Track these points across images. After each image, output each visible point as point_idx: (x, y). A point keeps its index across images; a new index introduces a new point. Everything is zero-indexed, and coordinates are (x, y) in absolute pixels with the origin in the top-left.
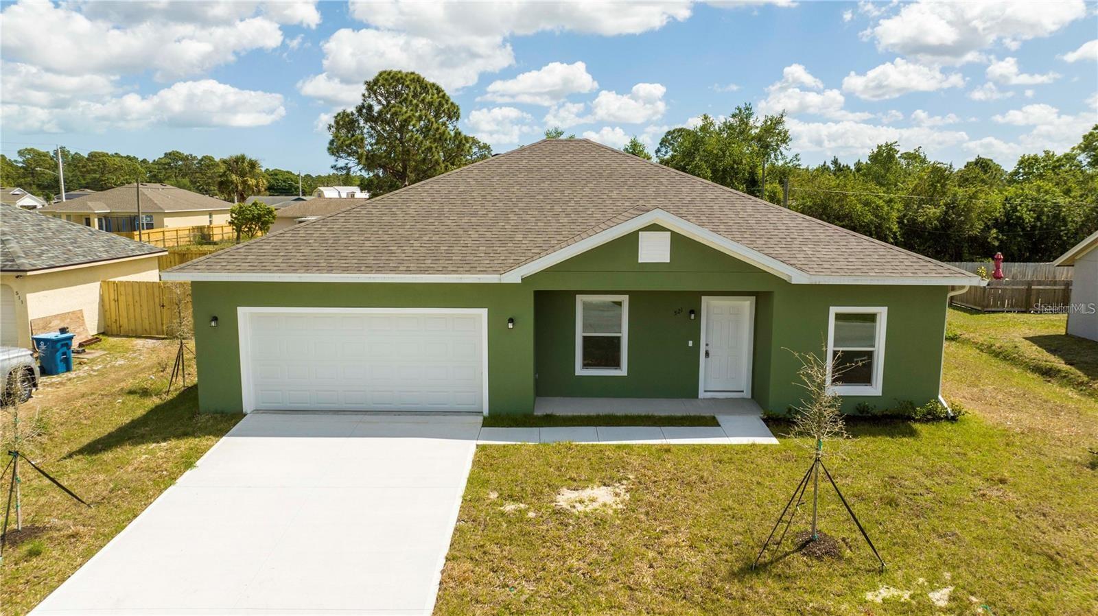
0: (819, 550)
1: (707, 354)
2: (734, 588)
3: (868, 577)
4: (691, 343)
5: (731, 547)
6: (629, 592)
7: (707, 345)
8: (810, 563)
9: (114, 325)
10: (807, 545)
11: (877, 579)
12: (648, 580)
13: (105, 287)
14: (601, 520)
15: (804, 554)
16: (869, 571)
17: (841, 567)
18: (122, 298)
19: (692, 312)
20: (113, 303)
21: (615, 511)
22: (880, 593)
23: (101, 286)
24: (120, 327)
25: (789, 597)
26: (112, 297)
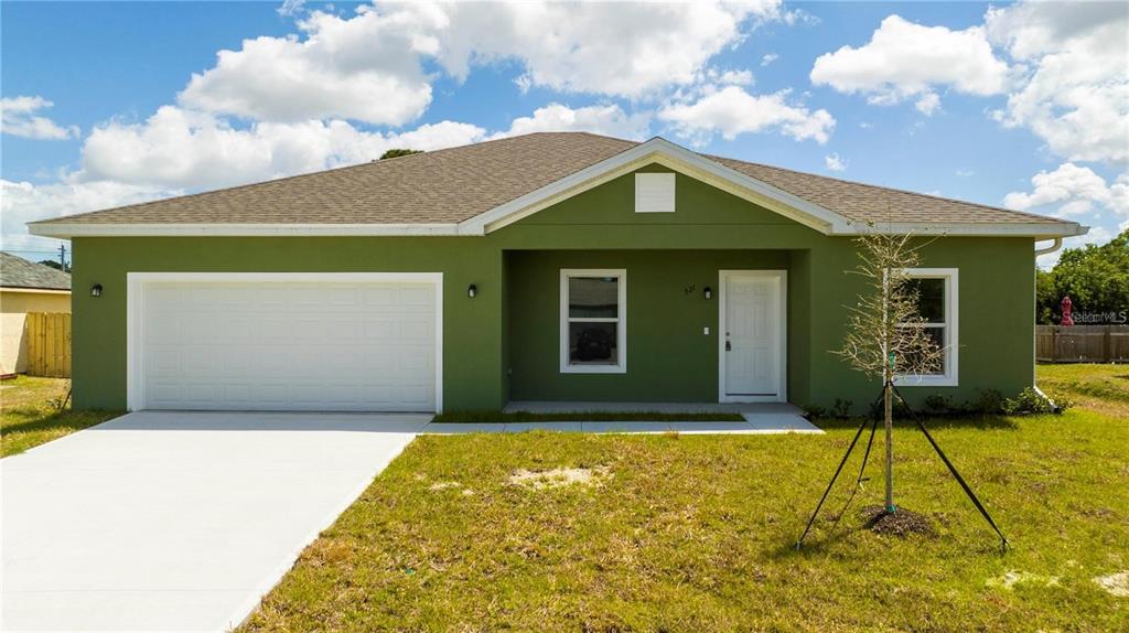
0: (899, 524)
1: (728, 346)
2: (770, 570)
3: (983, 559)
4: (706, 331)
5: (762, 524)
6: (595, 572)
7: (728, 334)
8: (887, 541)
9: (38, 365)
10: (879, 520)
11: (998, 562)
12: (628, 559)
13: (32, 319)
14: (568, 497)
15: (878, 532)
16: (982, 552)
17: (936, 547)
18: (50, 333)
19: (707, 289)
20: (39, 338)
21: (592, 490)
22: (1008, 578)
23: (27, 318)
24: (46, 366)
25: (860, 580)
26: (39, 332)
